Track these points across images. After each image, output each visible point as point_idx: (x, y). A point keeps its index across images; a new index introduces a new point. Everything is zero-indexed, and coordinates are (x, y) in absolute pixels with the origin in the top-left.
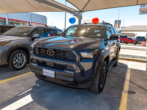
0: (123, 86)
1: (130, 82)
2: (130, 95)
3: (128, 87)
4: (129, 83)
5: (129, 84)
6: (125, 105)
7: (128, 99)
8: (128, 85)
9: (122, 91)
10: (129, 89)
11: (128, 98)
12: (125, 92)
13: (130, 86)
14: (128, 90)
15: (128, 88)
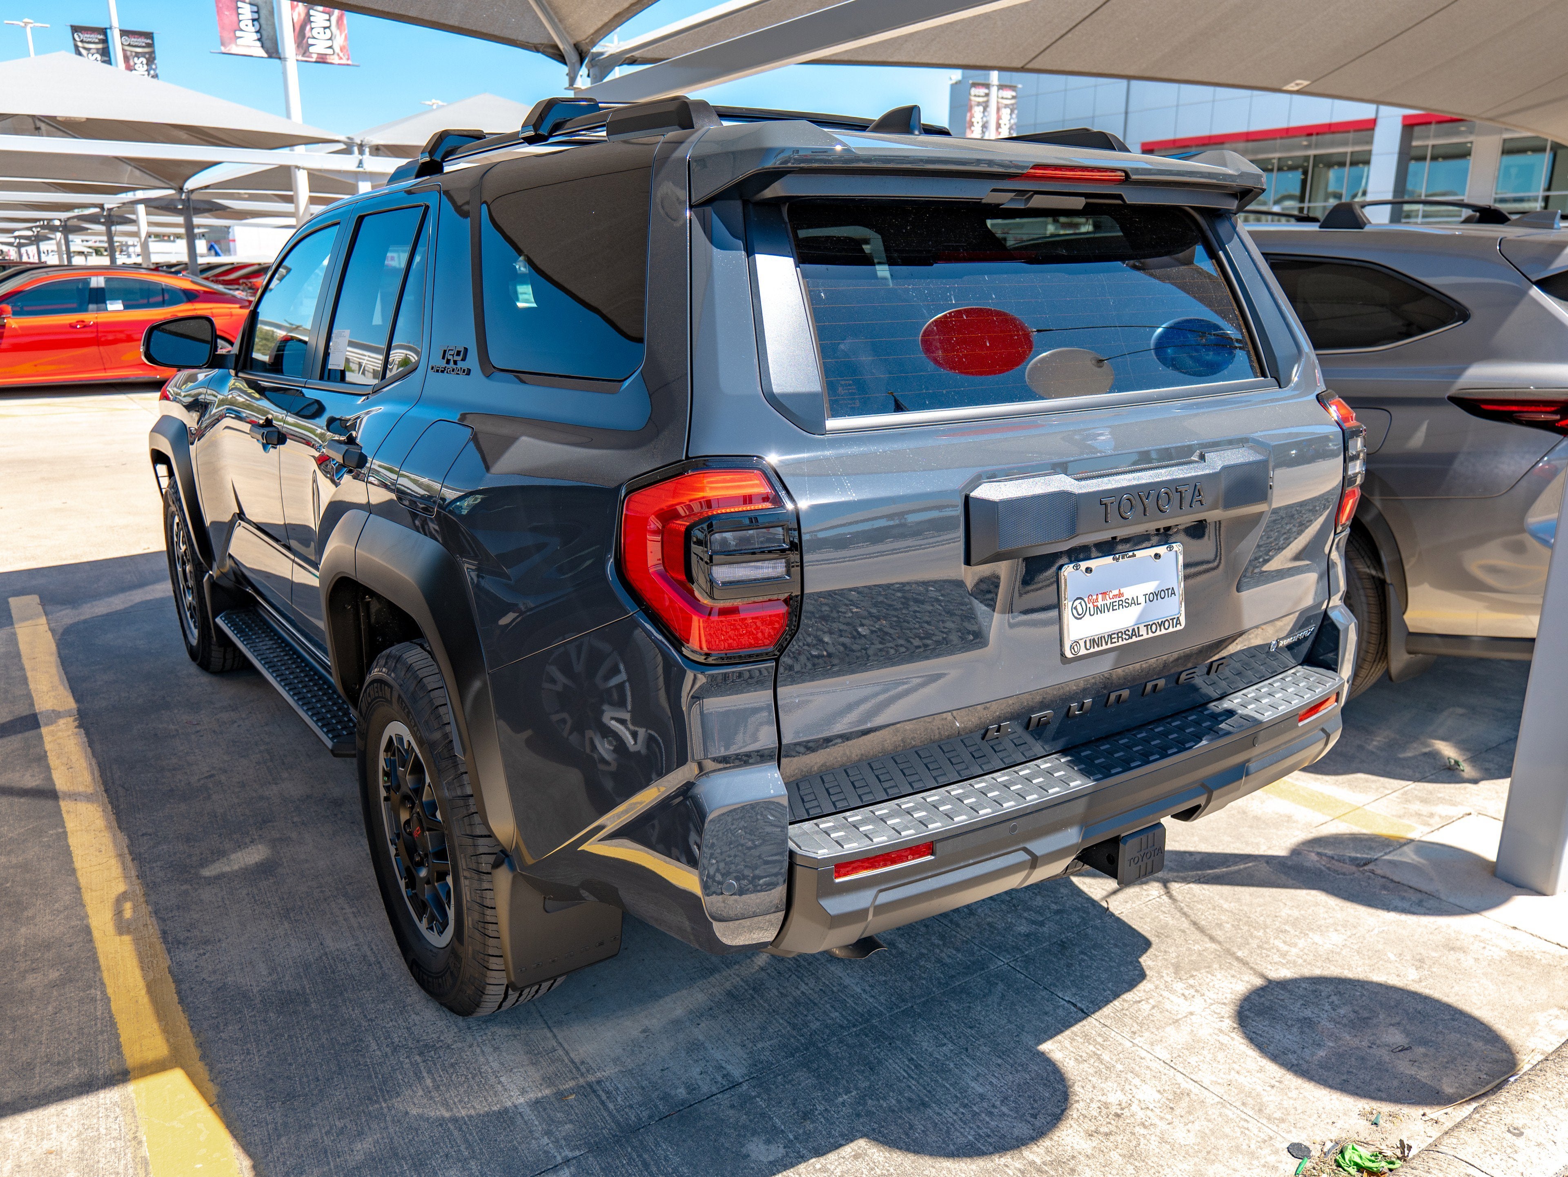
0: (91, 743)
1: (49, 794)
2: (21, 710)
3: (48, 747)
4: (50, 779)
5: (48, 769)
6: (33, 670)
7: (29, 691)
8: (53, 760)
9: (79, 710)
10: (40, 737)
11: (29, 696)
12: (55, 716)
13: (41, 759)
14: (44, 730)
15: (47, 739)
